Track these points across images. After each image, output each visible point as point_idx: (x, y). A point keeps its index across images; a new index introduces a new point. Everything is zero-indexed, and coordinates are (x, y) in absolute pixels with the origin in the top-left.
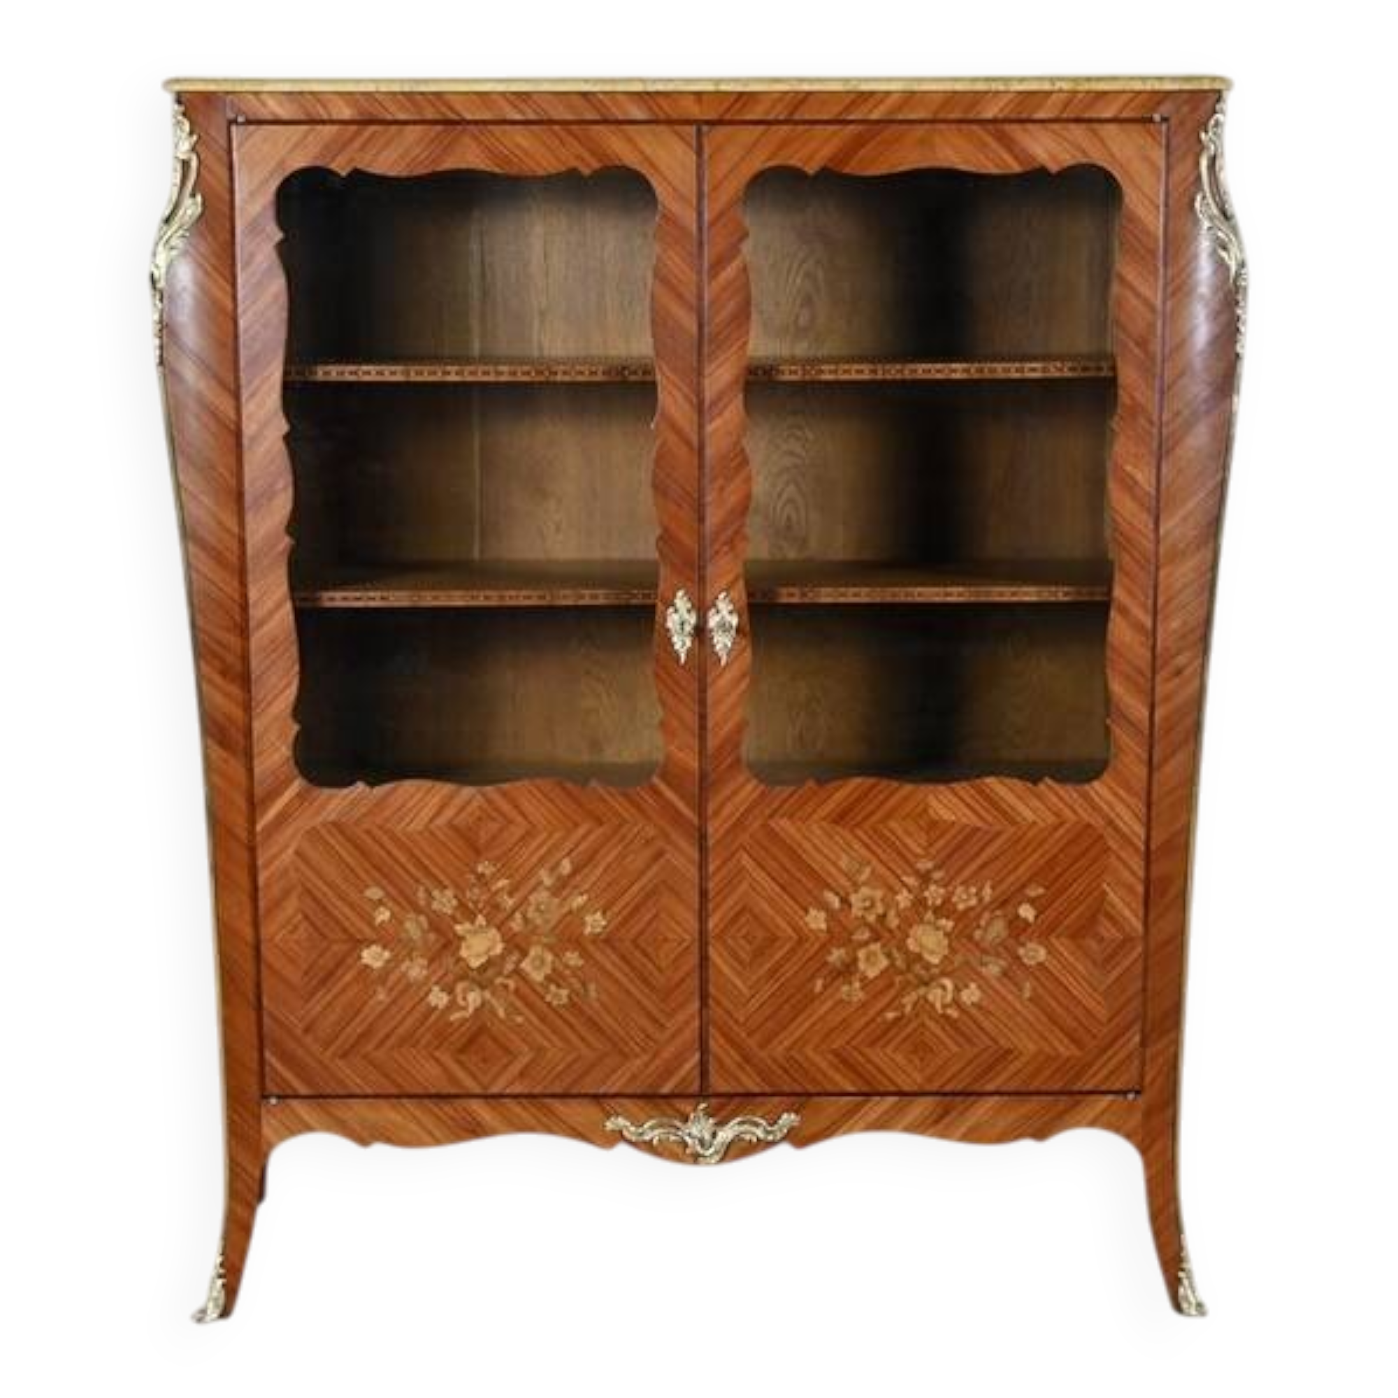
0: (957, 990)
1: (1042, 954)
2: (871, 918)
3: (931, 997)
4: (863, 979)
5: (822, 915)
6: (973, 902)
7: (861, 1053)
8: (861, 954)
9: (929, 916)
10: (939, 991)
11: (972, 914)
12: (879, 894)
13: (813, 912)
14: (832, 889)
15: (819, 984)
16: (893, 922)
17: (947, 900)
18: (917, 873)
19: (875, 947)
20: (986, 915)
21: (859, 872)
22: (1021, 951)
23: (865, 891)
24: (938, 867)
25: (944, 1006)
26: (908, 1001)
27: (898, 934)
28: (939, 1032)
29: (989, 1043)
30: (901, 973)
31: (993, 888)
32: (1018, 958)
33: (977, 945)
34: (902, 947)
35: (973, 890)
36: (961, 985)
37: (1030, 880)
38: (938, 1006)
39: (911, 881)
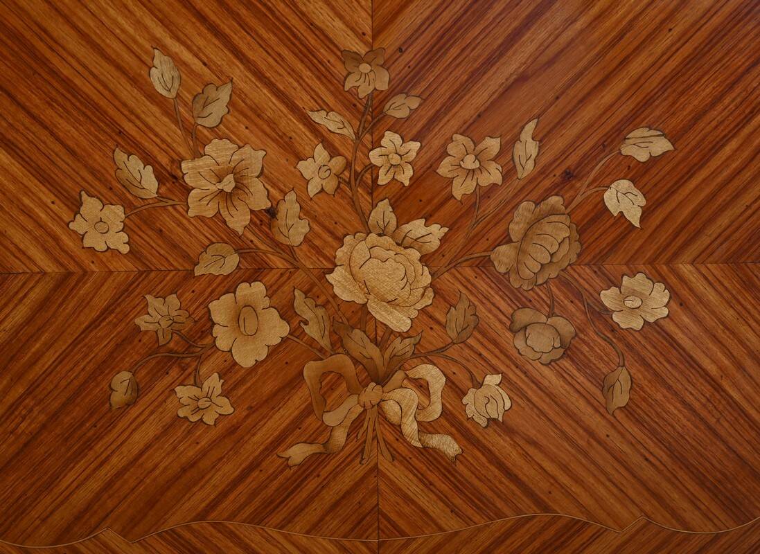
0: (455, 389)
1: (657, 302)
2: (238, 220)
3: (392, 409)
4: (229, 369)
5: (116, 214)
6: (493, 175)
7: (232, 536)
8: (220, 309)
9: (383, 213)
10: (411, 396)
11: (490, 206)
12: (253, 158)
13: (90, 205)
14: (134, 147)
15: (121, 382)
16: (295, 229)
17: (426, 172)
18: (349, 103)
19: (255, 291)
20: (525, 210)
21: (202, 100)
22: (608, 297)
23: (219, 151)
24: (400, 88)
25: (425, 428)
26: (338, 418)
27: (309, 261)
28: (413, 488)
29: (529, 509)
30: (319, 353)
31: (542, 139)
32: (601, 314)
33: (501, 282)
34: (318, 289)
35: (493, 145)
36: (462, 378)
37: (633, 120)
38: (410, 428)
39: (331, 122)
